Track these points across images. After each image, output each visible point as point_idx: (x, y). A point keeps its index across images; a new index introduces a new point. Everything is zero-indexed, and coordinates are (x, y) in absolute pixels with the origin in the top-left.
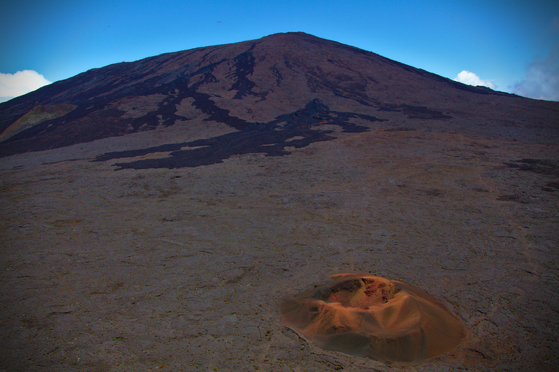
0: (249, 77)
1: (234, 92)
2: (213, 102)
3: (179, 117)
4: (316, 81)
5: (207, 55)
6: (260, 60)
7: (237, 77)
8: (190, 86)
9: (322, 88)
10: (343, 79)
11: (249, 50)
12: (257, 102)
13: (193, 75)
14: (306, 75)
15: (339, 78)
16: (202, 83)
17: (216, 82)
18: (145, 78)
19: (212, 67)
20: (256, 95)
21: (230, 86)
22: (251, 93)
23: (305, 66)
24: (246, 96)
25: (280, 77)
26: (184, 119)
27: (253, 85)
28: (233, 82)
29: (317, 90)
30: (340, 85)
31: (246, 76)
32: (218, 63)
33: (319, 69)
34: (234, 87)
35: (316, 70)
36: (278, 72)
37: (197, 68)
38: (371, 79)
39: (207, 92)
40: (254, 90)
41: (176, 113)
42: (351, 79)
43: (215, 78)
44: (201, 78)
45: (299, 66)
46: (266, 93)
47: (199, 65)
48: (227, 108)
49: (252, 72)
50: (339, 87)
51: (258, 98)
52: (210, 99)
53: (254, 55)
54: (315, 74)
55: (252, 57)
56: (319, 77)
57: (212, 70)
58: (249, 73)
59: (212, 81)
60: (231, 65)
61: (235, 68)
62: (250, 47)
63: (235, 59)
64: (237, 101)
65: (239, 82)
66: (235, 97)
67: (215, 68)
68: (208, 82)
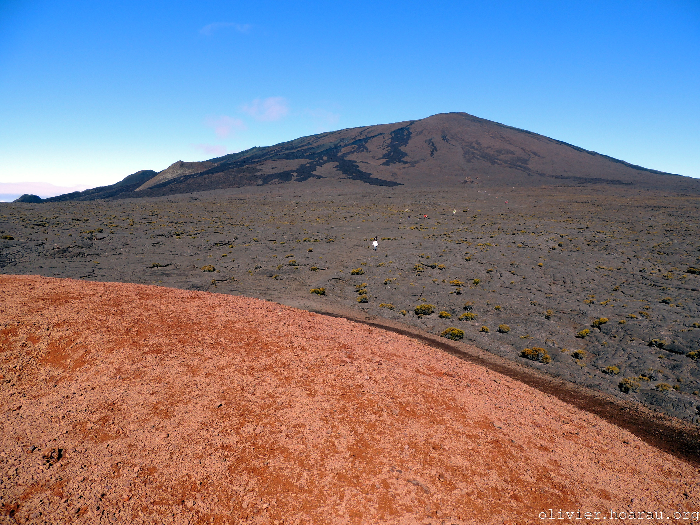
0: (402, 148)
1: (384, 160)
2: (358, 166)
3: (314, 176)
4: (473, 153)
5: (364, 130)
6: (417, 135)
7: (389, 148)
8: (339, 155)
9: (478, 159)
10: (503, 152)
11: (407, 126)
12: (404, 168)
13: (345, 146)
14: (463, 148)
15: (500, 151)
16: (353, 152)
17: (367, 152)
18: (298, 149)
19: (366, 140)
20: (405, 163)
21: (381, 156)
22: (400, 161)
23: (463, 140)
24: (395, 163)
25: (435, 149)
26: (319, 177)
27: (405, 154)
28: (385, 152)
29: (473, 161)
30: (499, 157)
31: (399, 148)
32: (374, 137)
33: (477, 143)
34: (384, 156)
35: (474, 144)
36: (433, 145)
37: (352, 141)
38: (535, 154)
39: (355, 160)
40: (403, 159)
41: (313, 173)
42: (512, 153)
43: (367, 149)
44: (353, 148)
45: (457, 141)
46: (416, 162)
47: (354, 138)
48: (370, 172)
49: (406, 144)
50: (497, 159)
51: (406, 165)
52: (356, 164)
53: (411, 131)
54: (473, 147)
55: (409, 131)
56: (477, 150)
57: (366, 142)
58: (402, 145)
59: (363, 151)
60: (386, 139)
61: (390, 141)
62: (409, 123)
63: (391, 134)
64: (384, 167)
65: (390, 152)
66: (383, 164)
67: (369, 141)
68: (359, 152)
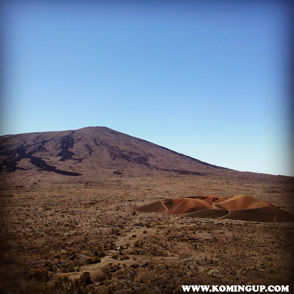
0: (70, 149)
1: (59, 158)
2: (44, 161)
3: (19, 168)
4: (115, 154)
5: (40, 136)
6: (78, 141)
7: (61, 149)
8: (27, 152)
9: (119, 158)
12: (75, 163)
13: (29, 146)
14: (109, 151)
15: (131, 153)
16: (36, 151)
17: (46, 151)
19: (43, 143)
20: (75, 160)
21: (57, 154)
22: (71, 159)
23: (108, 145)
24: (68, 160)
25: (91, 150)
26: (22, 169)
27: (73, 154)
28: (59, 152)
29: (116, 159)
30: (132, 157)
31: (68, 149)
32: (48, 141)
33: (117, 148)
34: (59, 155)
35: (115, 148)
36: (90, 148)
37: (33, 143)
38: (151, 155)
39: (39, 157)
40: (73, 157)
41: (17, 166)
42: (138, 154)
43: (46, 149)
44: (36, 148)
45: (104, 145)
46: (82, 159)
47: (34, 141)
48: (54, 166)
49: (72, 147)
50: (130, 158)
52: (42, 160)
53: (74, 138)
54: (115, 150)
55: (72, 138)
56: (117, 152)
57: (43, 144)
58: (69, 147)
59: (43, 151)
60: (57, 142)
61: (60, 144)
62: (71, 133)
63: (60, 139)
64: (61, 162)
65: (62, 152)
66: (60, 160)
67: (46, 143)
68: (40, 151)
